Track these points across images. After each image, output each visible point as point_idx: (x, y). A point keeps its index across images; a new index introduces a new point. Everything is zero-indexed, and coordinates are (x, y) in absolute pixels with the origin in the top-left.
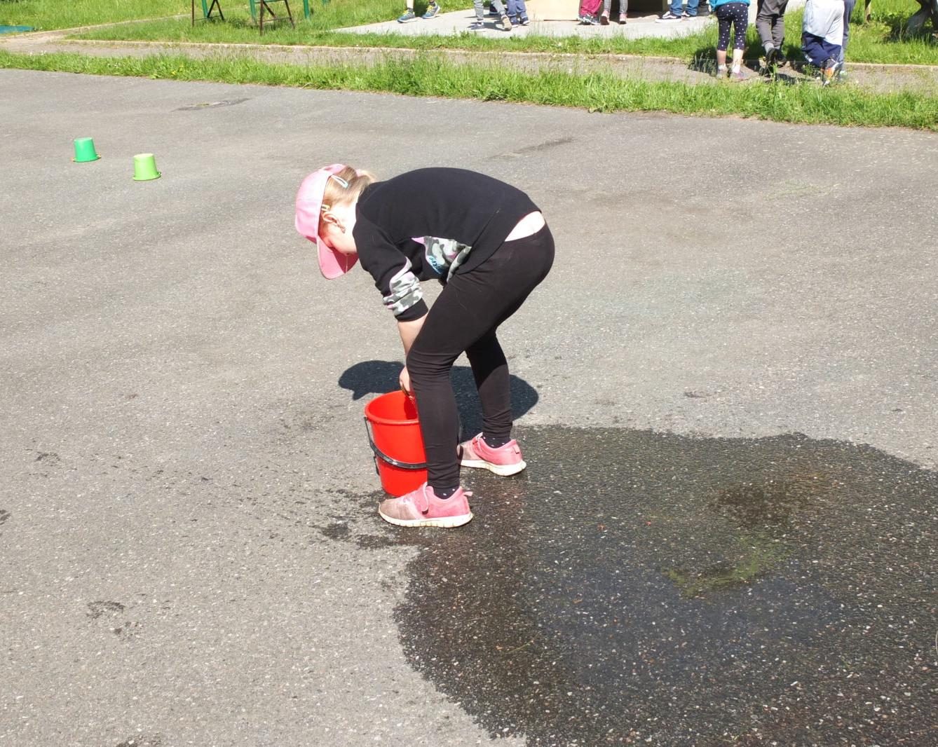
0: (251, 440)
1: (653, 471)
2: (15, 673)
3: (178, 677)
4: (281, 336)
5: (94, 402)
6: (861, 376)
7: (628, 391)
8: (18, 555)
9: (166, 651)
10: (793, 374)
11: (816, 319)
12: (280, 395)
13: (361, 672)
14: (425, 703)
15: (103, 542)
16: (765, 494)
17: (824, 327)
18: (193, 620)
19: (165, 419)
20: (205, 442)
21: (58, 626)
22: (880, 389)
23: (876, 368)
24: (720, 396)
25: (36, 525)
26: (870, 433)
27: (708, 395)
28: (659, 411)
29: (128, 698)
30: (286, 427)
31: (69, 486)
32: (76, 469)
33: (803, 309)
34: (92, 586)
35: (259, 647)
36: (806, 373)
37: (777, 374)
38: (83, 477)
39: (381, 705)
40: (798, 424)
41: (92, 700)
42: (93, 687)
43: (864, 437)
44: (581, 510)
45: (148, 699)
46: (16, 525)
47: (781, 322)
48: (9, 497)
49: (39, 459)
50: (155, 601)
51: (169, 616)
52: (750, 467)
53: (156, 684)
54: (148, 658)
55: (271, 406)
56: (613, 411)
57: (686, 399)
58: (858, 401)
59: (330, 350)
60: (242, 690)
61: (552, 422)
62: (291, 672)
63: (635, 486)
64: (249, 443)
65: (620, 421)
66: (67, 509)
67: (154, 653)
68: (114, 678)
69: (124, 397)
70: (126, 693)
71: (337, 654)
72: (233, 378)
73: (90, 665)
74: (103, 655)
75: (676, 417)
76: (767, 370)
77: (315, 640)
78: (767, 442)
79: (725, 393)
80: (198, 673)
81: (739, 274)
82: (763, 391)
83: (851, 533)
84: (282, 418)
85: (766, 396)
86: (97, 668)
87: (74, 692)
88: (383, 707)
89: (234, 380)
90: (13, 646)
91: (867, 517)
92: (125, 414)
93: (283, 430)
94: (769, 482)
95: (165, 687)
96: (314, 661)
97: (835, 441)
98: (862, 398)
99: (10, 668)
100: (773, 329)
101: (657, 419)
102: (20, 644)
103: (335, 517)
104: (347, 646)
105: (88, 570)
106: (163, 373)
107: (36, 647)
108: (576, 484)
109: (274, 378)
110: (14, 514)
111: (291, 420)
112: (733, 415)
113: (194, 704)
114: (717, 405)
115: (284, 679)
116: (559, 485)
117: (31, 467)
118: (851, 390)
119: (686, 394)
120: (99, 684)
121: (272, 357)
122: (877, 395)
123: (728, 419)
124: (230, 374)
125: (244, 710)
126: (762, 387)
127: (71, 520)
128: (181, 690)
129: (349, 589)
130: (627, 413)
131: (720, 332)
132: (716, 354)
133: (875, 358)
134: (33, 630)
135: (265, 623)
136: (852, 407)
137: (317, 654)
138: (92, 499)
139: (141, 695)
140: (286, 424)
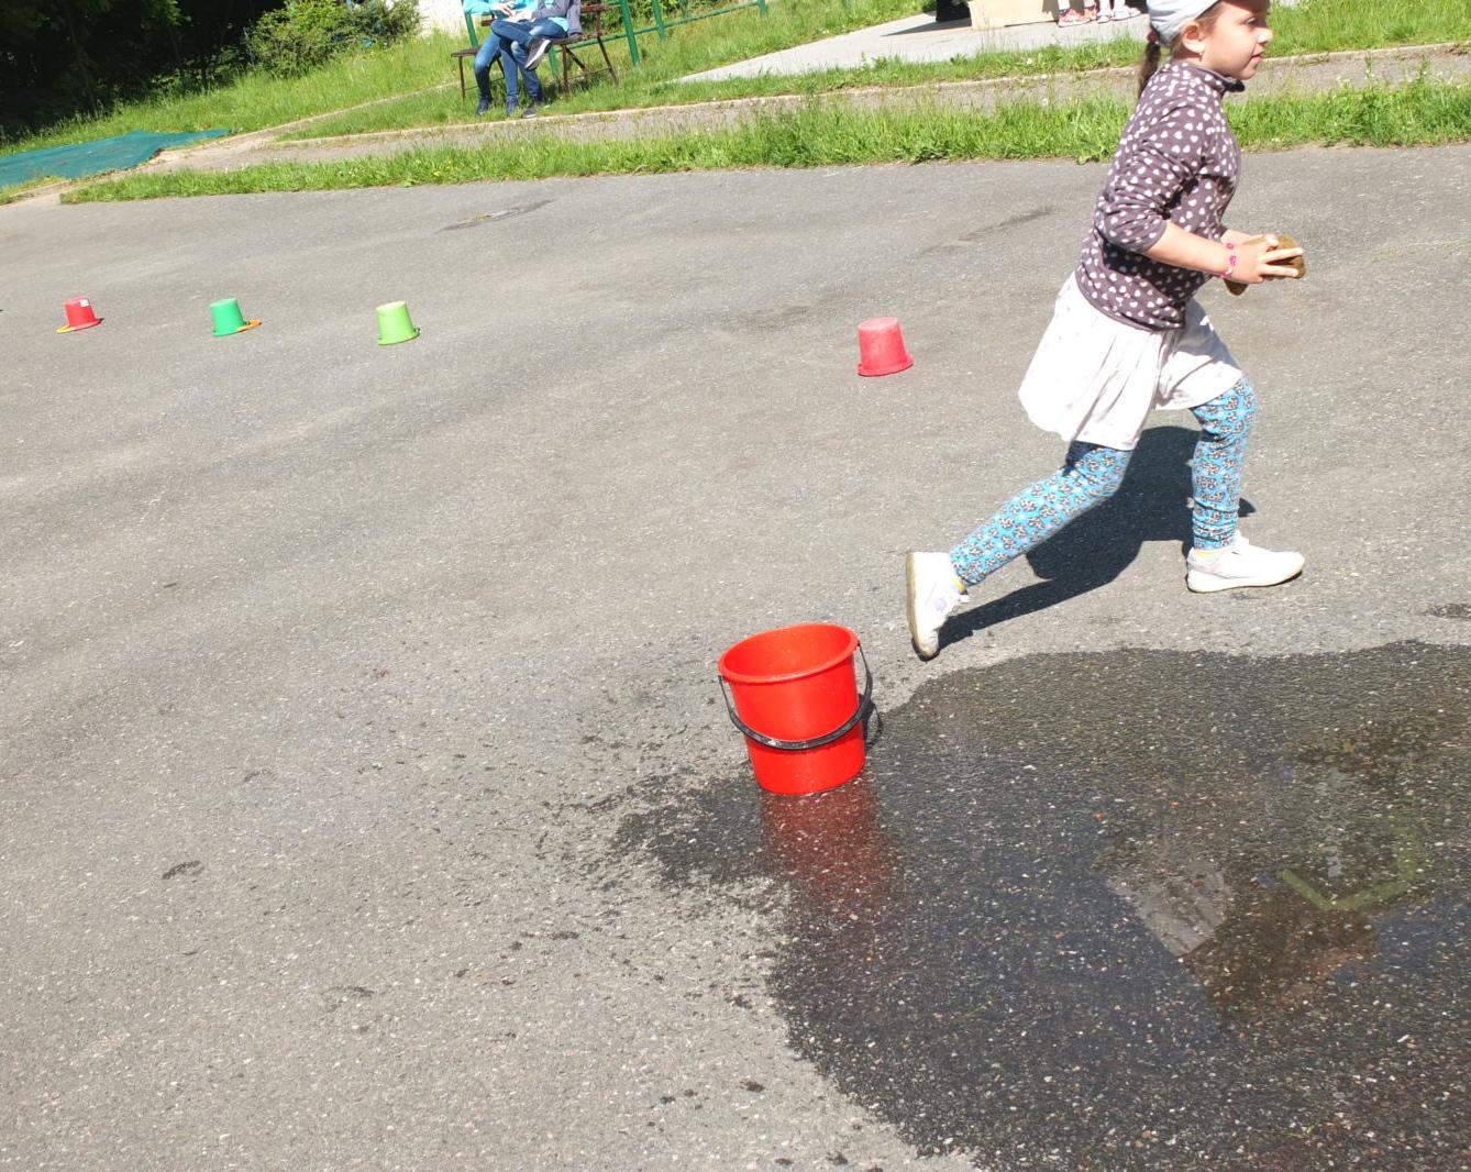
0: (558, 727)
2: (218, 1101)
3: (453, 1092)
4: (602, 562)
5: (325, 688)
7: (1141, 599)
8: (217, 926)
9: (435, 1054)
10: (1406, 548)
11: (1443, 457)
12: (601, 652)
13: (727, 1067)
14: (824, 1108)
15: (341, 898)
17: (1455, 468)
18: (473, 1005)
19: (430, 705)
20: (488, 735)
21: (278, 1027)
25: (243, 879)
28: (1192, 626)
29: (380, 1129)
30: (611, 701)
31: (291, 818)
32: (299, 791)
33: (1423, 443)
34: (325, 965)
35: (572, 1039)
36: (1427, 545)
37: (1380, 551)
38: (309, 803)
39: (756, 1116)
40: (1413, 628)
41: (328, 1134)
42: (329, 1115)
45: (409, 1128)
46: (214, 883)
47: (1387, 467)
48: (204, 840)
49: (247, 779)
50: (417, 981)
51: (438, 1002)
53: (420, 1105)
54: (408, 1067)
55: (588, 672)
56: (1120, 635)
57: (1234, 603)
59: (677, 577)
60: (548, 1106)
62: (621, 1074)
64: (555, 730)
66: (287, 853)
67: (417, 1060)
68: (360, 1100)
69: (368, 676)
70: (377, 1121)
71: (689, 1042)
72: (530, 632)
73: (324, 1082)
74: (342, 1066)
75: (1218, 633)
76: (1364, 546)
77: (656, 1023)
80: (482, 1085)
81: (1318, 397)
82: (1358, 579)
84: (604, 688)
85: (1361, 588)
86: (335, 1086)
87: (302, 1124)
88: (759, 1119)
89: (531, 636)
90: (213, 1061)
92: (370, 702)
93: (606, 706)
95: (434, 1109)
96: (655, 1056)
99: (210, 1094)
100: (1374, 479)
101: (1188, 638)
102: (223, 1057)
104: (704, 1029)
105: (319, 942)
106: (427, 635)
107: (247, 1061)
109: (591, 628)
110: (211, 866)
111: (617, 690)
112: (1308, 621)
113: (476, 1131)
114: (1284, 609)
115: (610, 1086)
117: (234, 794)
120: (337, 1109)
121: (589, 595)
123: (1301, 629)
124: (527, 627)
125: (550, 1136)
126: (1356, 574)
127: (293, 868)
128: (458, 1111)
129: (707, 943)
130: (1140, 634)
131: (1288, 493)
132: (1281, 529)
134: (241, 1035)
135: (582, 1003)
137: (659, 1043)
138: (323, 834)
139: (399, 1123)
140: (611, 696)
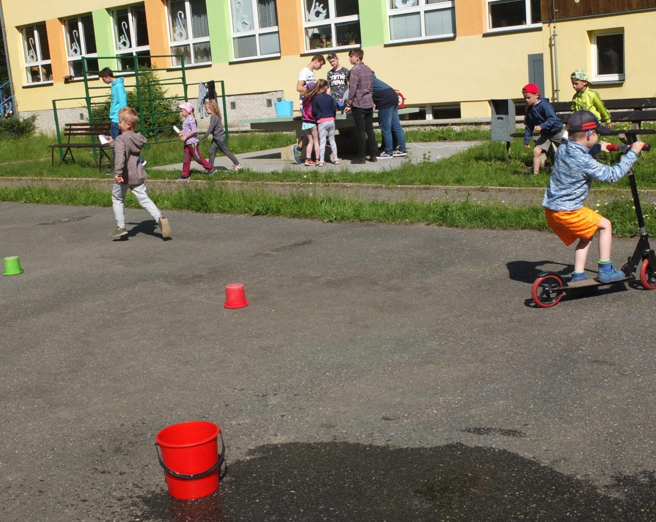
0: (77, 462)
1: (359, 474)
4: (102, 384)
6: (502, 402)
7: (344, 417)
10: (456, 402)
11: (473, 363)
12: (99, 427)
16: (435, 488)
17: (477, 368)
19: (15, 448)
20: (43, 464)
22: (514, 410)
23: (512, 396)
24: (407, 418)
26: (507, 441)
27: (398, 418)
28: (365, 431)
30: (103, 451)
33: (464, 356)
36: (465, 401)
37: (445, 402)
40: (459, 437)
43: (503, 445)
44: (308, 504)
47: (449, 365)
52: (426, 469)
55: (93, 436)
56: (333, 432)
57: (383, 421)
58: (499, 419)
59: (137, 394)
61: (291, 441)
63: (346, 485)
64: (75, 463)
65: (338, 439)
72: (66, 416)
75: (376, 435)
76: (439, 399)
78: (437, 450)
79: (410, 416)
81: (421, 333)
82: (436, 414)
83: (493, 513)
84: (100, 444)
85: (437, 418)
89: (67, 418)
91: (504, 502)
93: (100, 453)
94: (438, 479)
97: (484, 448)
98: (502, 417)
100: (444, 370)
101: (363, 436)
103: (134, 516)
106: (16, 415)
108: (305, 485)
109: (96, 416)
111: (106, 446)
112: (415, 432)
114: (405, 426)
116: (294, 486)
118: (495, 412)
119: (384, 418)
121: (95, 400)
122: (512, 415)
123: (412, 435)
124: (65, 413)
126: (435, 412)
130: (343, 433)
131: (408, 374)
132: (405, 389)
133: (511, 389)
136: (495, 424)
140: (103, 449)
